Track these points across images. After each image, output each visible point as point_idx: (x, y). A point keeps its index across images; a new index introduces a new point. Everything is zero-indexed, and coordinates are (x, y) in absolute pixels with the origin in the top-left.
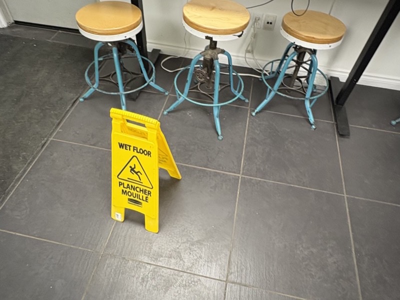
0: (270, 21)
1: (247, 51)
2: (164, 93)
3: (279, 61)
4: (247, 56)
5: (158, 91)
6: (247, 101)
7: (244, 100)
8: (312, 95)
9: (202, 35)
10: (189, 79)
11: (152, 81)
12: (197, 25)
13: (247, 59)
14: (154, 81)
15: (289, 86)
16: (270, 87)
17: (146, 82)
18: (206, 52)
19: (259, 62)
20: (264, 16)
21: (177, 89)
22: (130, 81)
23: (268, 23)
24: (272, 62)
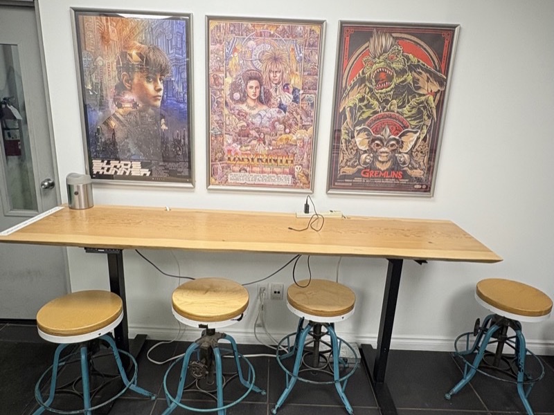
0: (277, 291)
1: (257, 326)
2: (150, 397)
3: (295, 336)
4: (256, 331)
5: (141, 395)
6: (264, 393)
7: (260, 393)
8: (341, 375)
9: (195, 324)
10: (183, 375)
11: (134, 383)
12: (189, 314)
13: (258, 335)
14: (136, 383)
15: (313, 367)
16: (288, 372)
17: (124, 386)
18: (203, 339)
19: (274, 336)
20: (270, 286)
21: (167, 392)
22: (102, 388)
23: (275, 292)
24: (288, 337)
